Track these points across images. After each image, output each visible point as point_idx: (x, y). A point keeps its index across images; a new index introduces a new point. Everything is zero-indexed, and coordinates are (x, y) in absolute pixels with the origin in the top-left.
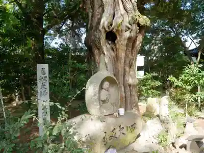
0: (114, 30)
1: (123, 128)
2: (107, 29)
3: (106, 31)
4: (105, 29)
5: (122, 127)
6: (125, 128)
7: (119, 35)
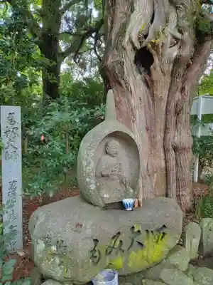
0: (150, 46)
1: (139, 231)
2: (138, 45)
3: (134, 48)
4: (132, 43)
5: (136, 230)
6: (143, 233)
7: (158, 54)
